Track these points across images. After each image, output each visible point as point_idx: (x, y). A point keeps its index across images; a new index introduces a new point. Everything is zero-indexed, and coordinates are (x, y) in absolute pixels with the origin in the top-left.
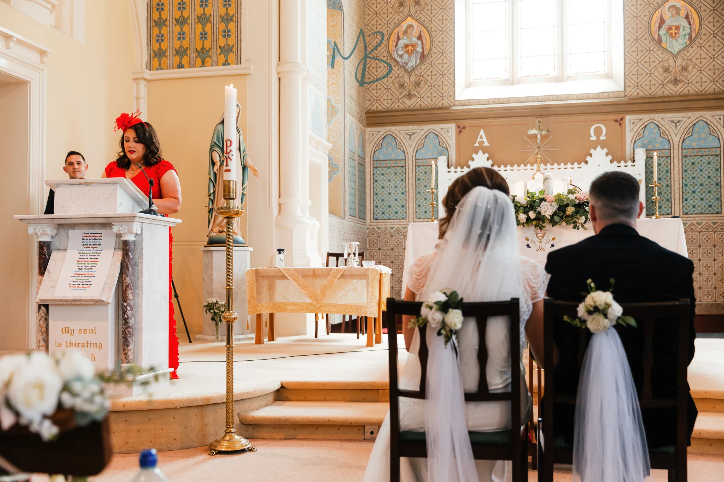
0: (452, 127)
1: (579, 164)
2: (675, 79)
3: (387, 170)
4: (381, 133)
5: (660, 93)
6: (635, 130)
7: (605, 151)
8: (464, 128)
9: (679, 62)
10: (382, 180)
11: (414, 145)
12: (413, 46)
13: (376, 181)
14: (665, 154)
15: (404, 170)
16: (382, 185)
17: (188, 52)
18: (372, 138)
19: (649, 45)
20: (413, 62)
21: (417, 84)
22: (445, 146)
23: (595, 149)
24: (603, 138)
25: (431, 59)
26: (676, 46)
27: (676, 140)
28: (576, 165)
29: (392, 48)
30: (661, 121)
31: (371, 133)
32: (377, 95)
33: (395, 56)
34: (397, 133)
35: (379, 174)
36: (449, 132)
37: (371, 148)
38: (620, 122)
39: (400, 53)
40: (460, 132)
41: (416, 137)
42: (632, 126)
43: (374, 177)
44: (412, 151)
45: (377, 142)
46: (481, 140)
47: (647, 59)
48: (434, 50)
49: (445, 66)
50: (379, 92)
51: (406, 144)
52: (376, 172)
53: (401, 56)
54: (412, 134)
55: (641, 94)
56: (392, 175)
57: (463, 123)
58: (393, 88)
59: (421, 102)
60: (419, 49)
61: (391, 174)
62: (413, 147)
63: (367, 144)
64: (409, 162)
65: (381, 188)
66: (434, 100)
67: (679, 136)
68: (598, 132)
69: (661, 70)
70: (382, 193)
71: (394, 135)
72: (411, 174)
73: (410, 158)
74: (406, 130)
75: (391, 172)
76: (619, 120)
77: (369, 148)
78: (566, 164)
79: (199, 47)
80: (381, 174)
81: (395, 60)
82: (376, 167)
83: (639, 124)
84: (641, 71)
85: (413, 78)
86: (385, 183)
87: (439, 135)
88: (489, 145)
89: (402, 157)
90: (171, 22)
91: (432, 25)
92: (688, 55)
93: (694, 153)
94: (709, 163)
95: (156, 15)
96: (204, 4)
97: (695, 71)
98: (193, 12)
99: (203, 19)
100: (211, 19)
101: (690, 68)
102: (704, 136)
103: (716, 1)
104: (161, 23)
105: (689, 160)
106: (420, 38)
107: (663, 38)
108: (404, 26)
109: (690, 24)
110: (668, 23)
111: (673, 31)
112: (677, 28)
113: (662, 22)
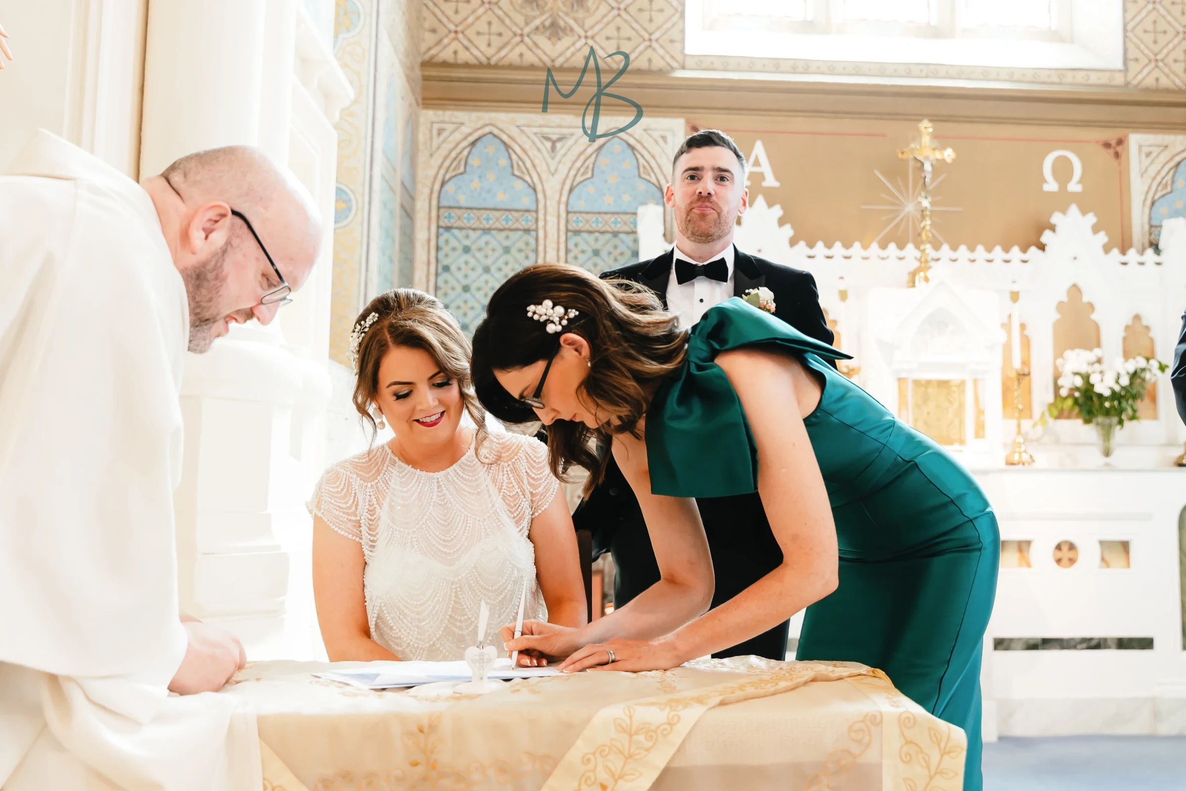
0: (673, 127)
1: (1025, 249)
3: (479, 238)
4: (465, 130)
6: (1152, 172)
7: (1091, 219)
10: (463, 266)
11: (563, 170)
13: (446, 269)
15: (532, 241)
16: (465, 282)
18: (436, 141)
22: (654, 180)
23: (1061, 214)
24: (1074, 187)
28: (1016, 254)
31: (436, 127)
32: (457, 19)
34: (515, 132)
35: (454, 249)
36: (665, 142)
37: (432, 172)
38: (1117, 149)
41: (569, 150)
42: (1146, 161)
43: (441, 255)
44: (559, 187)
45: (453, 155)
46: (756, 169)
50: (463, 11)
51: (542, 168)
52: (447, 242)
54: (560, 139)
55: (1164, 81)
56: (496, 254)
57: (706, 118)
58: (505, 4)
59: (587, 51)
61: (493, 250)
62: (560, 176)
63: (422, 158)
64: (548, 218)
65: (459, 289)
66: (625, 46)
68: (1063, 171)
70: (462, 305)
71: (505, 138)
72: (552, 254)
73: (552, 208)
74: (541, 126)
75: (494, 244)
76: (1113, 143)
77: (428, 170)
78: (989, 250)
80: (460, 248)
82: (448, 229)
83: (1163, 159)
84: (1162, 25)
86: (473, 275)
87: (638, 147)
88: (776, 184)
89: (527, 202)
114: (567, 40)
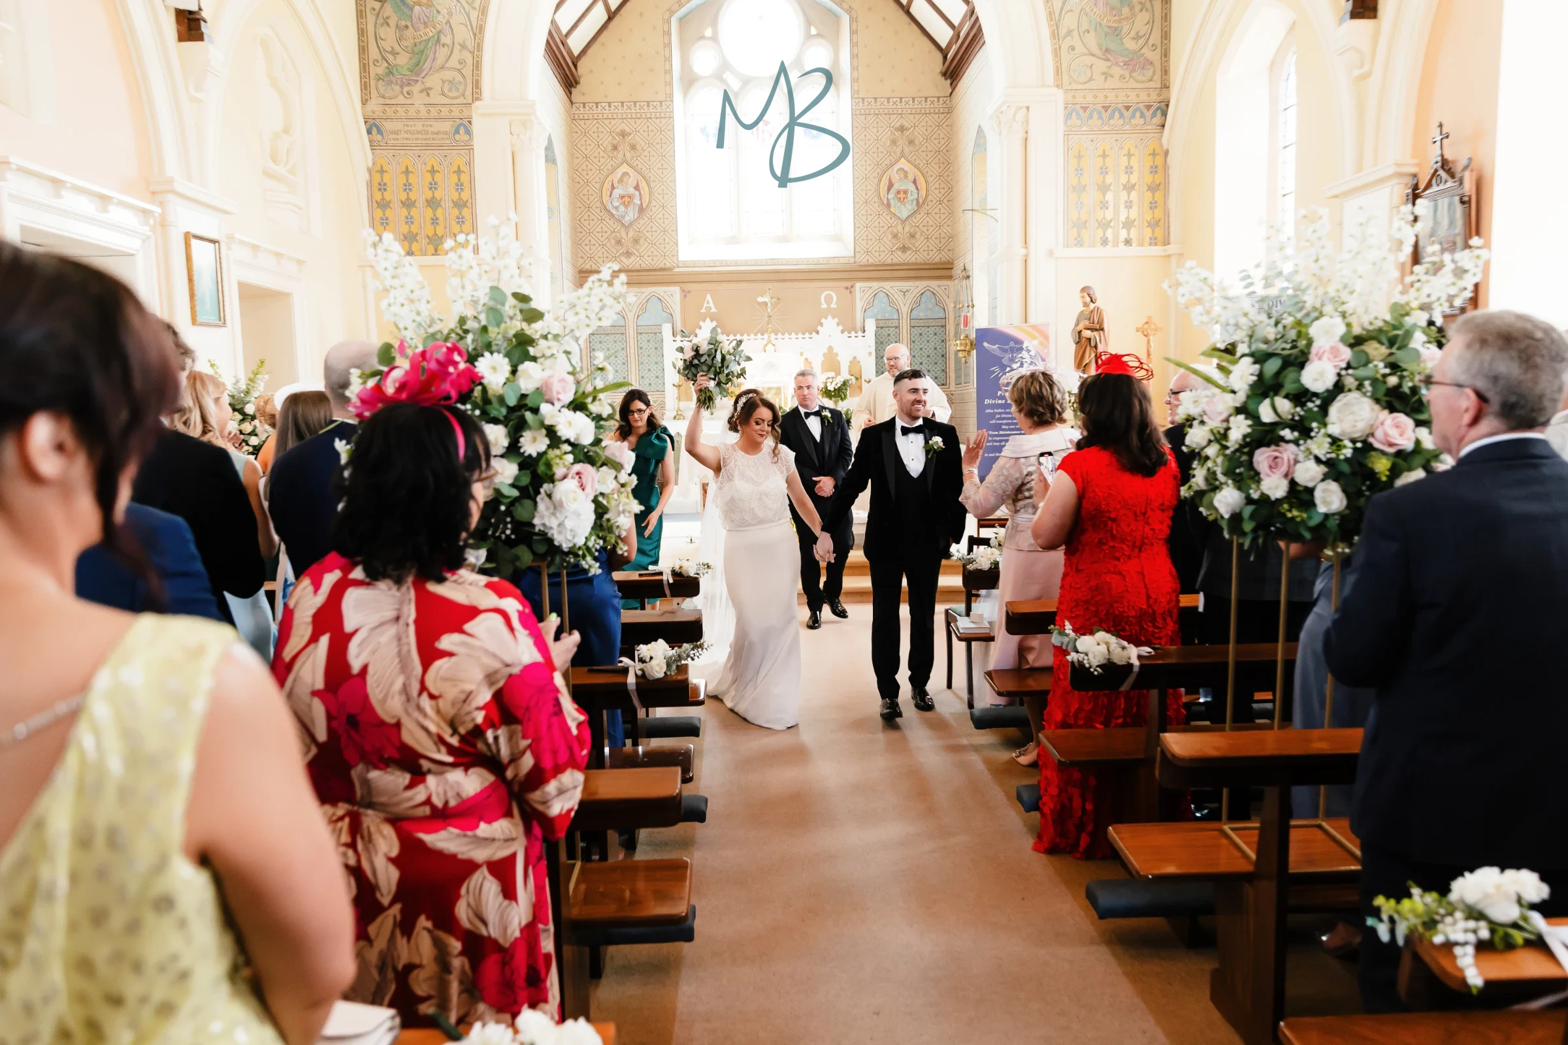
0: (676, 290)
1: (811, 334)
2: (904, 246)
3: (605, 337)
5: (889, 261)
6: (865, 299)
7: (836, 320)
8: (689, 292)
9: (907, 229)
11: (634, 310)
12: (630, 197)
14: (894, 325)
15: (624, 338)
17: (418, 238)
20: (631, 215)
21: (636, 241)
22: (669, 312)
23: (826, 318)
24: (833, 306)
25: (651, 213)
26: (904, 211)
27: (905, 310)
28: (807, 335)
29: (606, 198)
30: (891, 290)
32: (591, 252)
33: (610, 207)
36: (673, 297)
38: (850, 290)
39: (616, 204)
40: (685, 296)
41: (636, 302)
42: (862, 294)
44: (633, 316)
46: (708, 306)
47: (876, 224)
48: (654, 203)
49: (667, 222)
50: (593, 248)
51: (626, 309)
53: (616, 208)
55: (871, 261)
56: (611, 344)
57: (687, 287)
58: (608, 245)
59: (641, 262)
60: (639, 202)
61: (610, 342)
62: (633, 312)
64: (630, 329)
66: (655, 259)
67: (907, 306)
68: (829, 300)
69: (890, 236)
72: (632, 343)
73: (631, 326)
75: (610, 339)
76: (849, 287)
78: (797, 334)
79: (431, 233)
80: (598, 341)
81: (609, 211)
82: (593, 334)
83: (869, 292)
84: (870, 236)
85: (631, 234)
87: (662, 299)
88: (716, 311)
89: (621, 323)
90: (396, 205)
91: (650, 174)
92: (916, 221)
93: (922, 323)
94: (935, 334)
95: (378, 196)
96: (433, 186)
97: (923, 238)
98: (420, 194)
99: (433, 203)
100: (443, 203)
101: (918, 236)
102: (930, 306)
103: (942, 166)
104: (384, 205)
105: (916, 331)
106: (637, 188)
107: (892, 202)
108: (619, 173)
109: (917, 189)
110: (896, 186)
111: (902, 195)
112: (905, 192)
113: (891, 185)
114: (633, 258)
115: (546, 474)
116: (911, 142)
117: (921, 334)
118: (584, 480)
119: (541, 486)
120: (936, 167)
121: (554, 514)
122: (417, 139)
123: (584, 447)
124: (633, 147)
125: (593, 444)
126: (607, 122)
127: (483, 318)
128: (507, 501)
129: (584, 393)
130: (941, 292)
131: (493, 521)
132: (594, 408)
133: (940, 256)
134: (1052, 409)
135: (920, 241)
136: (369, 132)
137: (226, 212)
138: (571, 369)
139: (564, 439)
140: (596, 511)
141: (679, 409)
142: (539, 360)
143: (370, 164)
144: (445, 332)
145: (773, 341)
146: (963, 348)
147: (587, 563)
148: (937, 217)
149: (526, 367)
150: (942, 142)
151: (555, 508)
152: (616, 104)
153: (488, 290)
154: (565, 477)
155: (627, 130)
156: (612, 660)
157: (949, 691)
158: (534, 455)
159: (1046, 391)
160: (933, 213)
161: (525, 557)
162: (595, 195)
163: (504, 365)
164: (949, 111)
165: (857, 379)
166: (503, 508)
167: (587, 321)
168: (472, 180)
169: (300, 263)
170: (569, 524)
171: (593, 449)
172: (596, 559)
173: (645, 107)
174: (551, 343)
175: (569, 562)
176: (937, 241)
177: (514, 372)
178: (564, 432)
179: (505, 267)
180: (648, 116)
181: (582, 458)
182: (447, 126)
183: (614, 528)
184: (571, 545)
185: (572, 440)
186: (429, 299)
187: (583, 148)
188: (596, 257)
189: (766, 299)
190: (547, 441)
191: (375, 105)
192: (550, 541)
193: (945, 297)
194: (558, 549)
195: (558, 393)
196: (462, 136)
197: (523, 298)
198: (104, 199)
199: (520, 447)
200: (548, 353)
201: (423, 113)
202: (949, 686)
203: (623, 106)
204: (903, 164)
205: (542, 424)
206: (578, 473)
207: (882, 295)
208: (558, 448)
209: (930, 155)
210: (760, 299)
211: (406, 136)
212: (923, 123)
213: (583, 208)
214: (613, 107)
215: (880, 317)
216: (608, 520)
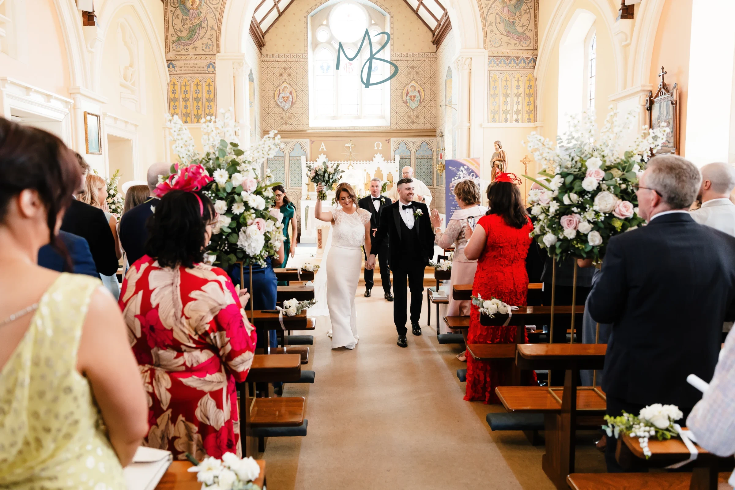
0: (308, 140)
1: (370, 161)
2: (413, 121)
3: (275, 161)
5: (406, 128)
6: (395, 145)
7: (381, 155)
8: (314, 141)
9: (415, 113)
10: (272, 167)
12: (287, 97)
14: (408, 157)
15: (284, 162)
17: (190, 115)
19: (402, 104)
20: (287, 106)
21: (290, 118)
22: (304, 150)
23: (377, 154)
24: (380, 148)
26: (414, 105)
27: (413, 151)
28: (368, 162)
30: (407, 141)
33: (278, 102)
35: (270, 164)
36: (306, 143)
38: (388, 141)
39: (281, 101)
40: (312, 143)
41: (290, 145)
42: (394, 143)
43: (268, 165)
44: (288, 152)
46: (323, 147)
47: (401, 111)
48: (298, 100)
49: (304, 109)
50: (270, 121)
51: (285, 149)
52: (269, 162)
53: (281, 102)
54: (288, 144)
55: (398, 128)
56: (278, 164)
57: (313, 139)
58: (277, 119)
59: (292, 127)
60: (291, 100)
62: (288, 150)
64: (286, 158)
66: (299, 126)
67: (414, 149)
68: (378, 146)
69: (407, 116)
72: (287, 164)
73: (287, 156)
74: (284, 141)
78: (363, 161)
79: (196, 113)
80: (272, 164)
81: (278, 104)
83: (397, 142)
84: (398, 117)
85: (288, 114)
86: (274, 168)
87: (301, 144)
88: (326, 150)
89: (282, 155)
90: (180, 100)
91: (297, 87)
92: (419, 110)
93: (420, 157)
94: (427, 162)
95: (172, 96)
96: (197, 92)
97: (422, 118)
98: (191, 95)
99: (197, 99)
100: (201, 100)
101: (420, 116)
102: (425, 149)
103: (432, 85)
104: (175, 100)
105: (419, 160)
106: (291, 93)
107: (408, 101)
108: (283, 86)
109: (420, 95)
110: (410, 94)
111: (413, 98)
112: (414, 96)
113: (408, 93)
114: (288, 125)
115: (243, 223)
116: (417, 73)
117: (421, 162)
118: (260, 226)
119: (241, 228)
120: (429, 85)
121: (246, 240)
122: (190, 70)
123: (261, 211)
124: (289, 75)
125: (264, 210)
126: (277, 63)
127: (217, 153)
128: (226, 234)
129: (261, 187)
130: (430, 143)
131: (219, 243)
132: (265, 194)
133: (430, 126)
134: (474, 197)
135: (421, 119)
136: (169, 67)
137: (103, 103)
138: (255, 176)
139: (251, 207)
140: (265, 239)
141: (308, 195)
142: (241, 172)
143: (169, 81)
144: (201, 159)
145: (352, 165)
146: (440, 169)
147: (261, 262)
148: (429, 108)
149: (236, 175)
150: (432, 73)
151: (247, 237)
152: (282, 55)
153: (219, 141)
154: (252, 224)
155: (287, 66)
156: (272, 307)
157: (428, 326)
158: (238, 214)
159: (472, 189)
160: (427, 106)
161: (233, 259)
162: (271, 96)
163: (226, 175)
164: (435, 60)
165: (391, 182)
166: (224, 237)
167: (263, 156)
168: (215, 89)
169: (136, 126)
170: (253, 245)
171: (264, 212)
172: (265, 261)
173: (295, 56)
174: (247, 165)
175: (253, 262)
176: (429, 119)
177: (230, 177)
178: (251, 204)
179: (227, 131)
180: (296, 60)
181: (259, 215)
182: (204, 64)
183: (273, 247)
184: (254, 254)
185: (255, 208)
186: (194, 145)
187: (266, 75)
188: (271, 125)
189: (349, 145)
190: (244, 208)
191: (171, 54)
192: (244, 252)
193: (432, 145)
194: (248, 256)
195: (249, 187)
196: (211, 69)
197: (234, 145)
198: (49, 96)
199: (232, 211)
200: (245, 169)
201: (194, 58)
202: (429, 324)
203: (285, 56)
204: (413, 83)
205: (242, 201)
206: (257, 223)
207: (403, 143)
208: (249, 211)
209: (426, 79)
210: (346, 145)
211: (185, 69)
212: (423, 65)
213: (266, 102)
214: (280, 56)
215: (402, 154)
216: (271, 243)
